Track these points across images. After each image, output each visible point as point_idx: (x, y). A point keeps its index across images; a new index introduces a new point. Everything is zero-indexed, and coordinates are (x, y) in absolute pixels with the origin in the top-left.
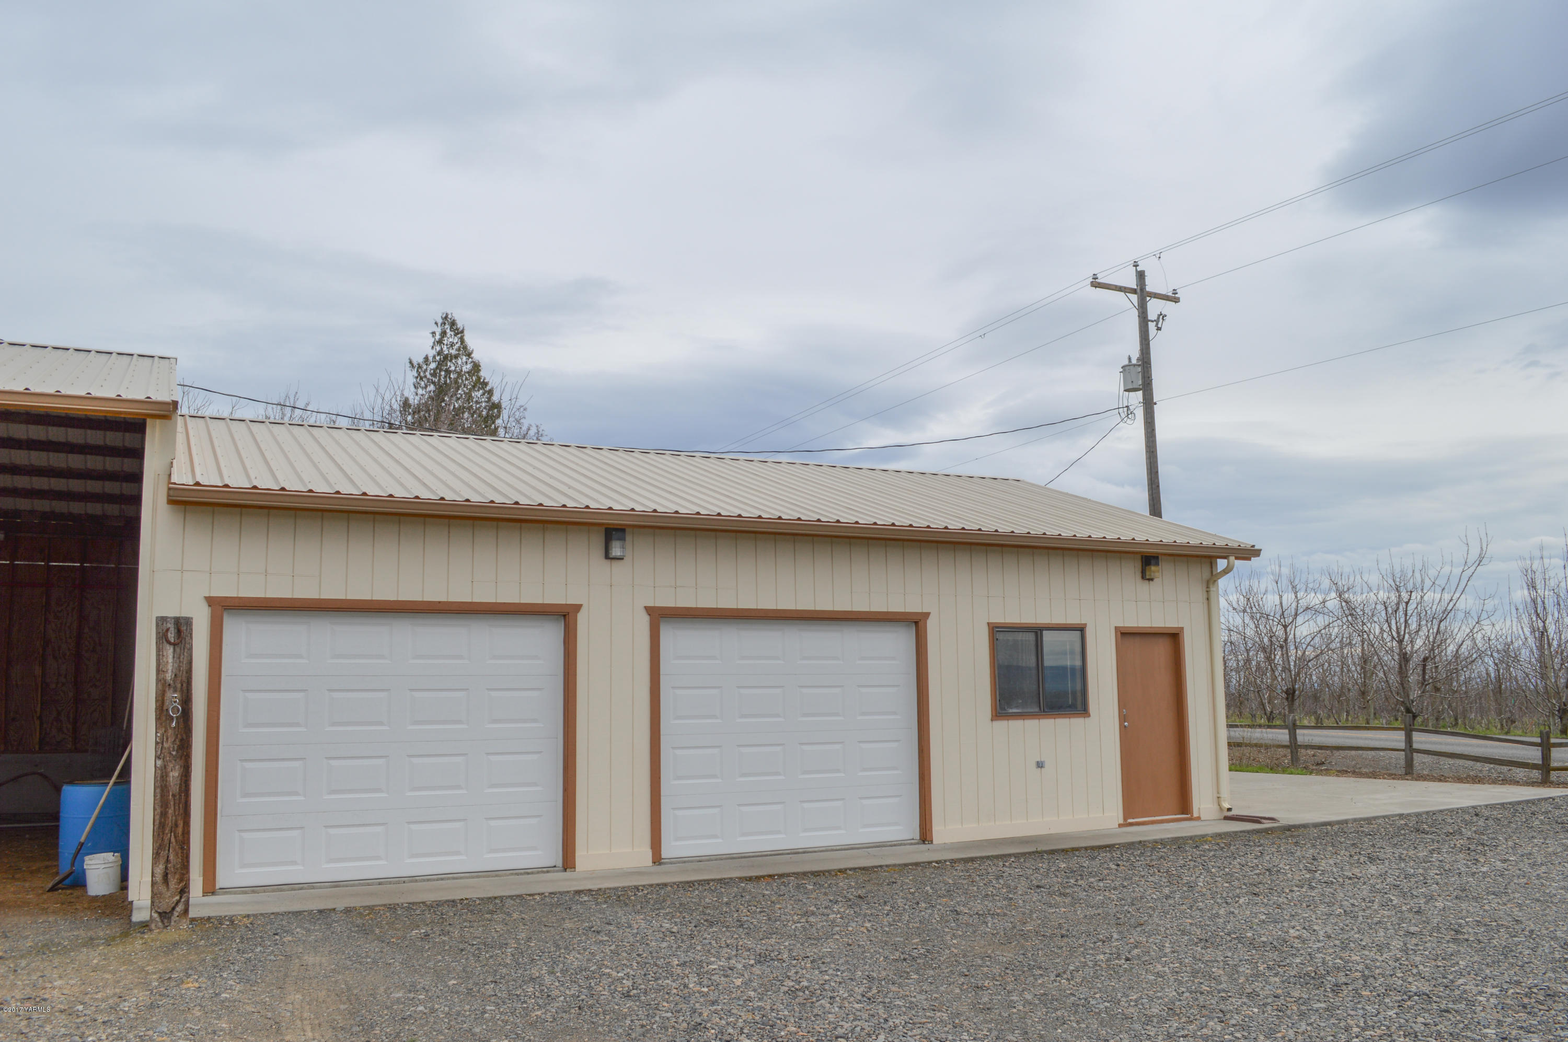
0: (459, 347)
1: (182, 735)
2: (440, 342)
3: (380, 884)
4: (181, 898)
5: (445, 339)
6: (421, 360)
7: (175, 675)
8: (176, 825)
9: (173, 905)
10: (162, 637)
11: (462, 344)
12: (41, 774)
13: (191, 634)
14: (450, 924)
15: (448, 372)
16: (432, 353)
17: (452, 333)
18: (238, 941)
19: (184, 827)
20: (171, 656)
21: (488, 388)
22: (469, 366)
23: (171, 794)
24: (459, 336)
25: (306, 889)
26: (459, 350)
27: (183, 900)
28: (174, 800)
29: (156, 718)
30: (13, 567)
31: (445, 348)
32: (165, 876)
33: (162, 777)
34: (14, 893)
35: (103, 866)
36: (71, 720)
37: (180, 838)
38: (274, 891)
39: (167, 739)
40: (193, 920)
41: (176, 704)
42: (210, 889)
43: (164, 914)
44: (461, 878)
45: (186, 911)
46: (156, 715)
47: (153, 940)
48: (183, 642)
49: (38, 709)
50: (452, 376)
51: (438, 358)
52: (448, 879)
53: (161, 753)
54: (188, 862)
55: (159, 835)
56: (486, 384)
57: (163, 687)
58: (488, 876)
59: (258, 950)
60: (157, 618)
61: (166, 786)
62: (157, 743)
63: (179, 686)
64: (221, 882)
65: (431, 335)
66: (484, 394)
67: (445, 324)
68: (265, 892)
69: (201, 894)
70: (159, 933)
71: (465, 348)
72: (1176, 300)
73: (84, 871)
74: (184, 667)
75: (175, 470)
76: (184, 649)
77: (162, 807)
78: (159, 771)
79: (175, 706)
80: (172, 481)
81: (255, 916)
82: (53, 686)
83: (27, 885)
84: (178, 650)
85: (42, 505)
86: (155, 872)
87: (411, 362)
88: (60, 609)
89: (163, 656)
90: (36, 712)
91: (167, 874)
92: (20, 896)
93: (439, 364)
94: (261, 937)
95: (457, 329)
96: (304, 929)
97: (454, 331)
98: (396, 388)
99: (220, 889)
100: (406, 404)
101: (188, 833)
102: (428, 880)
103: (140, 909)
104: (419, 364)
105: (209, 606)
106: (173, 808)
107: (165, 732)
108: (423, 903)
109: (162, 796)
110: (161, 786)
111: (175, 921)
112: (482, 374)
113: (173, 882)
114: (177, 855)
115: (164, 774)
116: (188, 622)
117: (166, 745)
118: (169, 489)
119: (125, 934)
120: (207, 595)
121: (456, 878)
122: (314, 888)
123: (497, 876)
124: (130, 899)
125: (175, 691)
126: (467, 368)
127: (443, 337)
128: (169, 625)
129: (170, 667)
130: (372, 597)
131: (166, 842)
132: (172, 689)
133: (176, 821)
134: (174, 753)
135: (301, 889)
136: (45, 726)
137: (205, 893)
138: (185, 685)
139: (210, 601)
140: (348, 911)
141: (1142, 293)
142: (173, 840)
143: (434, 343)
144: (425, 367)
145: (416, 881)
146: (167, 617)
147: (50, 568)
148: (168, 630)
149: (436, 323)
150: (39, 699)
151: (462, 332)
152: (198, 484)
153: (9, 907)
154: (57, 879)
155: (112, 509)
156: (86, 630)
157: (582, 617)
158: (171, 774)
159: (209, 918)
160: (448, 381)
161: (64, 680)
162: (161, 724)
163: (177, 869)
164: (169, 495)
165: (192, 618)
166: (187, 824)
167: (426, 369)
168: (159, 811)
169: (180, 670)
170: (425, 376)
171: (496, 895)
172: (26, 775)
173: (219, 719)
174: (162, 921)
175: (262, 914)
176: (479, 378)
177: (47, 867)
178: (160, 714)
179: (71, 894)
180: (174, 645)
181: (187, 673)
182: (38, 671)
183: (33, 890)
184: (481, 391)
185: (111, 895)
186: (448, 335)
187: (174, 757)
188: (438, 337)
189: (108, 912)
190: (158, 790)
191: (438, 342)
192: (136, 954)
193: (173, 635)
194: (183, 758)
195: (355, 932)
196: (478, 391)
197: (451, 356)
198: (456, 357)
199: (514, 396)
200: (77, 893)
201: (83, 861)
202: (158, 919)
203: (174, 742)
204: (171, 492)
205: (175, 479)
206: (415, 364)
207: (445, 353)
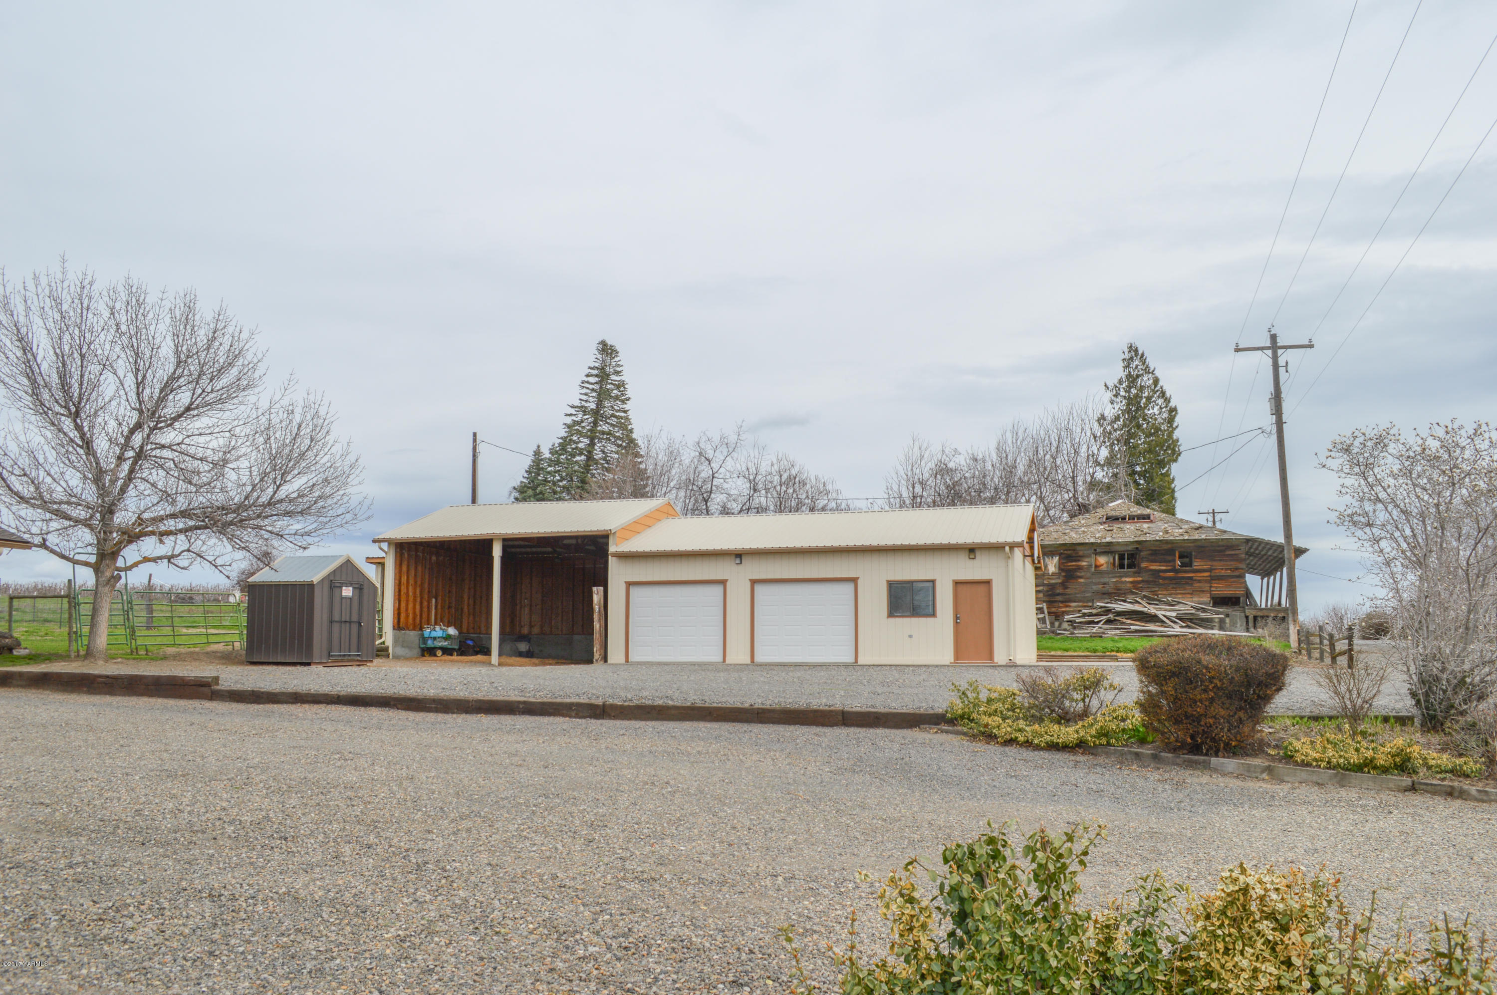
0: (1143, 368)
5: (1132, 363)
6: (1115, 382)
11: (1144, 365)
15: (1135, 388)
16: (1123, 376)
17: (1137, 358)
21: (1166, 397)
22: (1151, 381)
24: (1142, 359)
31: (1132, 370)
51: (1128, 378)
56: (1165, 393)
65: (1121, 362)
66: (1164, 402)
67: (1130, 352)
71: (1147, 368)
72: (1311, 346)
87: (1106, 385)
93: (1129, 383)
95: (1140, 355)
97: (1138, 356)
100: (1102, 418)
104: (1114, 386)
105: (625, 584)
112: (1162, 385)
120: (625, 581)
126: (1150, 383)
127: (1130, 362)
141: (1274, 346)
143: (1124, 368)
144: (1118, 387)
149: (1124, 352)
151: (1144, 356)
157: (728, 584)
167: (1120, 389)
170: (1119, 394)
176: (1159, 389)
184: (1161, 400)
186: (1134, 360)
188: (1126, 363)
191: (1126, 367)
197: (1138, 375)
198: (1141, 376)
206: (1112, 386)
207: (1133, 374)
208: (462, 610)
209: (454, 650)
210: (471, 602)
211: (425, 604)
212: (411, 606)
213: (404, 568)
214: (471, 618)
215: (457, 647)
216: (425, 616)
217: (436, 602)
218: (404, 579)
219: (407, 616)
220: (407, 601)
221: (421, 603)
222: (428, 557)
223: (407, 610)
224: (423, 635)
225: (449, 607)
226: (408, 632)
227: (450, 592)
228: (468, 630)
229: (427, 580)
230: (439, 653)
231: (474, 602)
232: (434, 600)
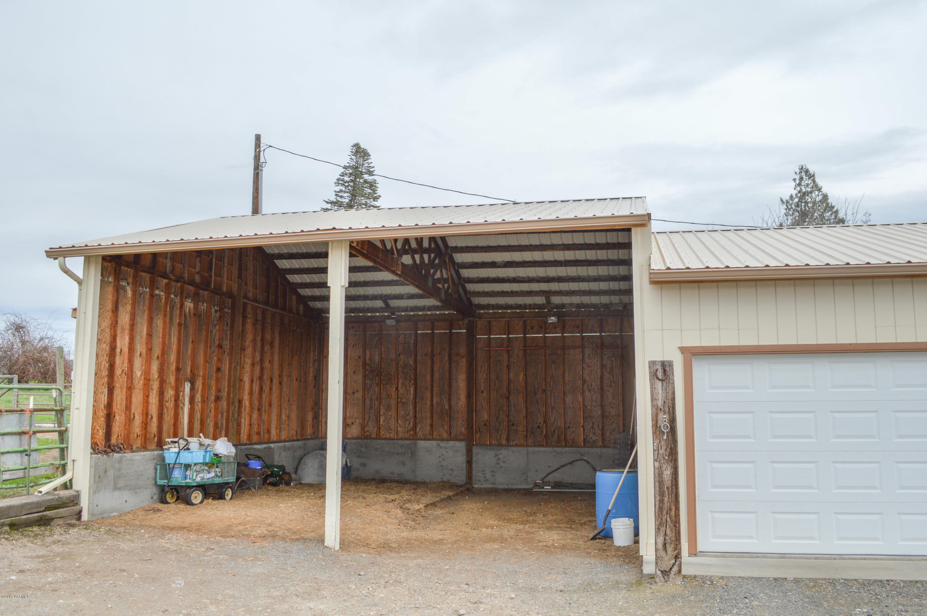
0: (813, 186)
1: (671, 445)
2: (799, 184)
3: (816, 558)
4: (676, 561)
5: (803, 182)
6: (788, 198)
7: (664, 402)
8: (671, 510)
9: (671, 566)
10: (654, 375)
11: (814, 184)
12: (585, 460)
13: (673, 373)
14: (886, 606)
15: (806, 203)
16: (794, 192)
17: (807, 178)
18: (718, 600)
19: (675, 511)
20: (660, 389)
21: (835, 209)
22: (820, 197)
23: (666, 487)
24: (812, 178)
25: (760, 558)
26: (812, 187)
27: (677, 563)
28: (668, 491)
29: (653, 433)
30: (564, 337)
31: (803, 188)
32: (665, 545)
33: (659, 474)
34: (571, 539)
35: (623, 527)
36: (600, 428)
37: (674, 518)
38: (737, 557)
39: (661, 448)
40: (684, 577)
41: (666, 423)
42: (693, 552)
43: (665, 572)
44: (881, 559)
45: (680, 571)
46: (653, 431)
47: (658, 591)
48: (668, 378)
49: (582, 422)
50: (809, 205)
51: (799, 195)
52: (870, 559)
53: (658, 457)
54: (680, 536)
55: (659, 515)
56: (833, 207)
57: (656, 411)
58: (903, 560)
59: (734, 612)
60: (649, 362)
61: (662, 480)
62: (654, 450)
63: (667, 410)
64: (700, 547)
65: (793, 181)
66: (831, 215)
67: (801, 172)
68: (731, 557)
69: (687, 555)
70: (662, 586)
71: (816, 186)
73: (611, 529)
74: (670, 397)
75: (652, 261)
76: (669, 383)
77: (660, 495)
78: (657, 470)
79: (665, 424)
80: (652, 268)
81: (727, 578)
82: (589, 407)
83: (579, 533)
84: (665, 384)
85: (576, 300)
86: (657, 541)
87: (782, 200)
88: (590, 362)
89: (655, 388)
90: (581, 423)
91: (666, 544)
92: (574, 542)
93: (800, 198)
94: (735, 599)
95: (810, 175)
96: (767, 594)
97: (808, 176)
98: (775, 216)
99: (700, 552)
101: (679, 515)
102: (854, 559)
103: (648, 563)
104: (787, 201)
105: (682, 353)
106: (667, 497)
107: (659, 442)
108: (856, 580)
109: (660, 488)
110: (659, 481)
111: (672, 578)
112: (829, 201)
113: (670, 549)
114: (672, 531)
115: (660, 472)
116: (670, 364)
117: (660, 452)
118: (650, 273)
119: (639, 583)
120: (680, 346)
121: (877, 559)
122: (766, 557)
123: (910, 560)
124: (641, 555)
125: (665, 413)
126: (818, 199)
127: (801, 181)
128: (657, 367)
129: (660, 397)
130: (798, 342)
131: (664, 521)
132: (662, 412)
133: (670, 506)
134: (666, 458)
135: (757, 557)
136: (586, 431)
137: (690, 555)
138: (671, 409)
139: (683, 350)
140: (797, 581)
142: (669, 520)
143: (795, 186)
144: (791, 202)
145: (844, 559)
146: (656, 361)
147: (583, 337)
148: (657, 370)
149: (796, 173)
150: (582, 415)
151: (814, 176)
152: (668, 268)
153: (568, 549)
154: (596, 532)
155: (615, 299)
156: (605, 374)
158: (665, 473)
159: (695, 577)
160: (807, 209)
161: (595, 404)
162: (657, 437)
163: (672, 541)
164: (650, 278)
165: (673, 362)
166: (677, 509)
167: (792, 203)
168: (658, 498)
169: (667, 399)
170: (792, 208)
171: (917, 579)
172: (577, 460)
173: (693, 432)
174: (664, 577)
175: (732, 577)
176: (828, 204)
177: (590, 521)
178: (655, 430)
179: (604, 543)
180: (662, 380)
181: (672, 400)
182: (580, 398)
183: (582, 538)
184: (830, 213)
185: (628, 547)
186: (804, 179)
187: (666, 460)
188: (798, 182)
189: (627, 561)
190: (657, 484)
191: (798, 185)
192: (647, 601)
193: (661, 374)
194: (673, 461)
195: (807, 603)
196: (828, 212)
197: (808, 192)
198: (811, 192)
199: (855, 211)
200: (608, 542)
201: (611, 523)
202: (661, 575)
203: (666, 450)
204: (652, 276)
205: (653, 267)
206: (784, 201)
207: (804, 191)
208: (240, 402)
209: (226, 485)
210: (256, 388)
211: (170, 393)
212: (137, 398)
213: (124, 319)
214: (255, 416)
215: (232, 479)
216: (168, 418)
217: (192, 389)
218: (123, 342)
219: (130, 420)
220: (130, 389)
221: (161, 393)
222: (178, 300)
223: (128, 407)
224: (163, 459)
225: (218, 399)
226: (128, 455)
227: (218, 370)
228: (249, 436)
229: (174, 347)
230: (197, 497)
231: (261, 388)
232: (187, 387)
